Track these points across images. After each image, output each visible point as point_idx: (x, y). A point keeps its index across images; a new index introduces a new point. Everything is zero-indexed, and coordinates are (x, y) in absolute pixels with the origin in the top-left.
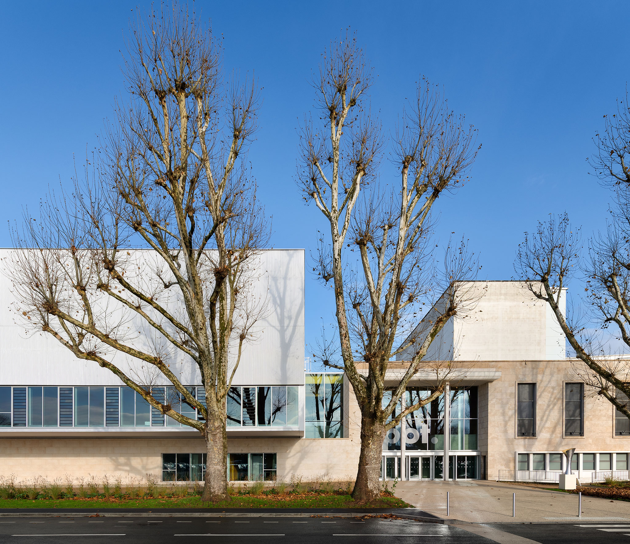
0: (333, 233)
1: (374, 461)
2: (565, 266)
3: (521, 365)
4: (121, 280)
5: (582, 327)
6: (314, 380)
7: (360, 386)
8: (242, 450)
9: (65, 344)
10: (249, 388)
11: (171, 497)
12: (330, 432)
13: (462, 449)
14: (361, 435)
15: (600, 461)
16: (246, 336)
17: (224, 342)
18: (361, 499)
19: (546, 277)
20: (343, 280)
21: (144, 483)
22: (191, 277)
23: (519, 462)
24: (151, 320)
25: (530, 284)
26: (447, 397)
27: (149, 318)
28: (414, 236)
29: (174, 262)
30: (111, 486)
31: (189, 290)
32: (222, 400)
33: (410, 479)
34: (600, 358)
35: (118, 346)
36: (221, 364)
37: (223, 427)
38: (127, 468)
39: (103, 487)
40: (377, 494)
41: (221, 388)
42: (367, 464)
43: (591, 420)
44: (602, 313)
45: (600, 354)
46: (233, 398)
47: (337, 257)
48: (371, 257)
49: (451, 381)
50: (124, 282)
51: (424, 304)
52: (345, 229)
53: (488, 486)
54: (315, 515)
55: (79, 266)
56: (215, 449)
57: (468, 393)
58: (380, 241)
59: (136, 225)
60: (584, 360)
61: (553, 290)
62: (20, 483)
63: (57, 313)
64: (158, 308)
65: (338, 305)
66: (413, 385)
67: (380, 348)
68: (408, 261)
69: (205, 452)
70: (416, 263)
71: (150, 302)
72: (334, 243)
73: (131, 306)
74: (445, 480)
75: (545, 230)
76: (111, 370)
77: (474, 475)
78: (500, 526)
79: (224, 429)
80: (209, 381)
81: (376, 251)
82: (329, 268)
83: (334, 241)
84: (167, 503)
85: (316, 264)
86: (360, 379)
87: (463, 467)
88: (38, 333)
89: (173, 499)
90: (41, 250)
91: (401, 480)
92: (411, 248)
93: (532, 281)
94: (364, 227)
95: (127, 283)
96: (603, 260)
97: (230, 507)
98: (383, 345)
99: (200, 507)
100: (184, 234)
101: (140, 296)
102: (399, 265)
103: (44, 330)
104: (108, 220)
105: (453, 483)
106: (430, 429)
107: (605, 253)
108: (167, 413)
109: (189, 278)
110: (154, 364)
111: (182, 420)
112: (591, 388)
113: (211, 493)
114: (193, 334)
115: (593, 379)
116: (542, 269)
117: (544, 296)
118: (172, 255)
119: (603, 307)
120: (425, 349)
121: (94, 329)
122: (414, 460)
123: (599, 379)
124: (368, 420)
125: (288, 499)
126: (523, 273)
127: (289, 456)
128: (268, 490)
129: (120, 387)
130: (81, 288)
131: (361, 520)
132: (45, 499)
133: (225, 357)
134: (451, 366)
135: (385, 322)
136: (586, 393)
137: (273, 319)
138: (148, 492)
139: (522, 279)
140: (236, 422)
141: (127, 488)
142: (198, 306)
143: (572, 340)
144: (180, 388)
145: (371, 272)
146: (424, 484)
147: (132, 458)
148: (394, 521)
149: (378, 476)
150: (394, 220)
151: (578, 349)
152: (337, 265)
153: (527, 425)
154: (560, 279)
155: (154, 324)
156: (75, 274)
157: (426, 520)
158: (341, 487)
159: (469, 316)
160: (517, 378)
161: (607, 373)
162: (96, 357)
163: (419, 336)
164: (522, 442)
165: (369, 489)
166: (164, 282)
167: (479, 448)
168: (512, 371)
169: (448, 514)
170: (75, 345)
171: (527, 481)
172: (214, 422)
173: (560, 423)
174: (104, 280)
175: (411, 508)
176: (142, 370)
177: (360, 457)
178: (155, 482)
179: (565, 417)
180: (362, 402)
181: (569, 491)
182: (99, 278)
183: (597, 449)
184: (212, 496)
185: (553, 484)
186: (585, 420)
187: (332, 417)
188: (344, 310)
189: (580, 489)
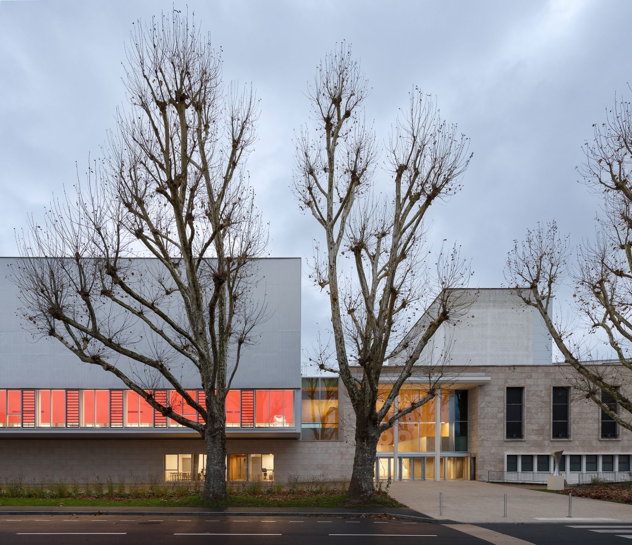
2: (554, 273)
3: (510, 369)
4: (123, 286)
7: (354, 389)
8: (241, 451)
9: (71, 349)
11: (172, 496)
12: (325, 435)
14: (356, 437)
15: (586, 463)
16: (245, 341)
17: (223, 346)
19: (535, 284)
20: (338, 286)
21: (148, 481)
22: (191, 283)
23: (507, 463)
24: (153, 325)
27: (151, 323)
29: (175, 269)
30: (115, 485)
31: (189, 296)
32: (221, 402)
35: (121, 350)
36: (221, 367)
37: (222, 429)
39: (107, 486)
40: (371, 495)
41: (220, 391)
43: (578, 423)
50: (127, 288)
55: (83, 273)
56: (215, 450)
57: (458, 397)
59: (138, 232)
60: (572, 365)
63: (61, 317)
64: (159, 313)
67: (375, 352)
71: (152, 307)
73: (134, 312)
74: (436, 480)
76: (115, 373)
80: (208, 385)
82: (325, 275)
84: (168, 502)
86: (355, 383)
88: (45, 338)
89: (174, 498)
94: (359, 235)
95: (130, 289)
98: (377, 349)
100: (183, 241)
101: (142, 302)
103: (51, 335)
104: (110, 227)
109: (189, 284)
110: (156, 367)
111: (183, 422)
112: (578, 392)
113: (210, 493)
114: (194, 339)
115: (581, 383)
116: (531, 276)
121: (98, 333)
123: (587, 383)
124: (363, 423)
126: (513, 280)
128: (266, 489)
130: (85, 295)
133: (224, 361)
136: (572, 397)
138: (150, 491)
143: (561, 345)
149: (372, 477)
153: (515, 427)
155: (156, 329)
156: (79, 280)
157: (420, 520)
158: (336, 487)
159: (460, 320)
160: (506, 382)
161: (595, 377)
162: (100, 360)
163: (412, 341)
164: (511, 444)
165: (363, 490)
166: (165, 289)
167: (469, 450)
168: (502, 376)
169: (441, 514)
170: (80, 349)
171: (516, 482)
172: (213, 423)
173: (548, 426)
174: (108, 286)
175: (404, 508)
176: (144, 373)
177: (355, 458)
178: (157, 481)
179: (553, 420)
180: (357, 404)
181: (557, 492)
182: (103, 284)
183: (584, 451)
184: (211, 495)
185: (541, 484)
186: (572, 423)
187: (328, 420)
188: (339, 316)
189: (568, 490)
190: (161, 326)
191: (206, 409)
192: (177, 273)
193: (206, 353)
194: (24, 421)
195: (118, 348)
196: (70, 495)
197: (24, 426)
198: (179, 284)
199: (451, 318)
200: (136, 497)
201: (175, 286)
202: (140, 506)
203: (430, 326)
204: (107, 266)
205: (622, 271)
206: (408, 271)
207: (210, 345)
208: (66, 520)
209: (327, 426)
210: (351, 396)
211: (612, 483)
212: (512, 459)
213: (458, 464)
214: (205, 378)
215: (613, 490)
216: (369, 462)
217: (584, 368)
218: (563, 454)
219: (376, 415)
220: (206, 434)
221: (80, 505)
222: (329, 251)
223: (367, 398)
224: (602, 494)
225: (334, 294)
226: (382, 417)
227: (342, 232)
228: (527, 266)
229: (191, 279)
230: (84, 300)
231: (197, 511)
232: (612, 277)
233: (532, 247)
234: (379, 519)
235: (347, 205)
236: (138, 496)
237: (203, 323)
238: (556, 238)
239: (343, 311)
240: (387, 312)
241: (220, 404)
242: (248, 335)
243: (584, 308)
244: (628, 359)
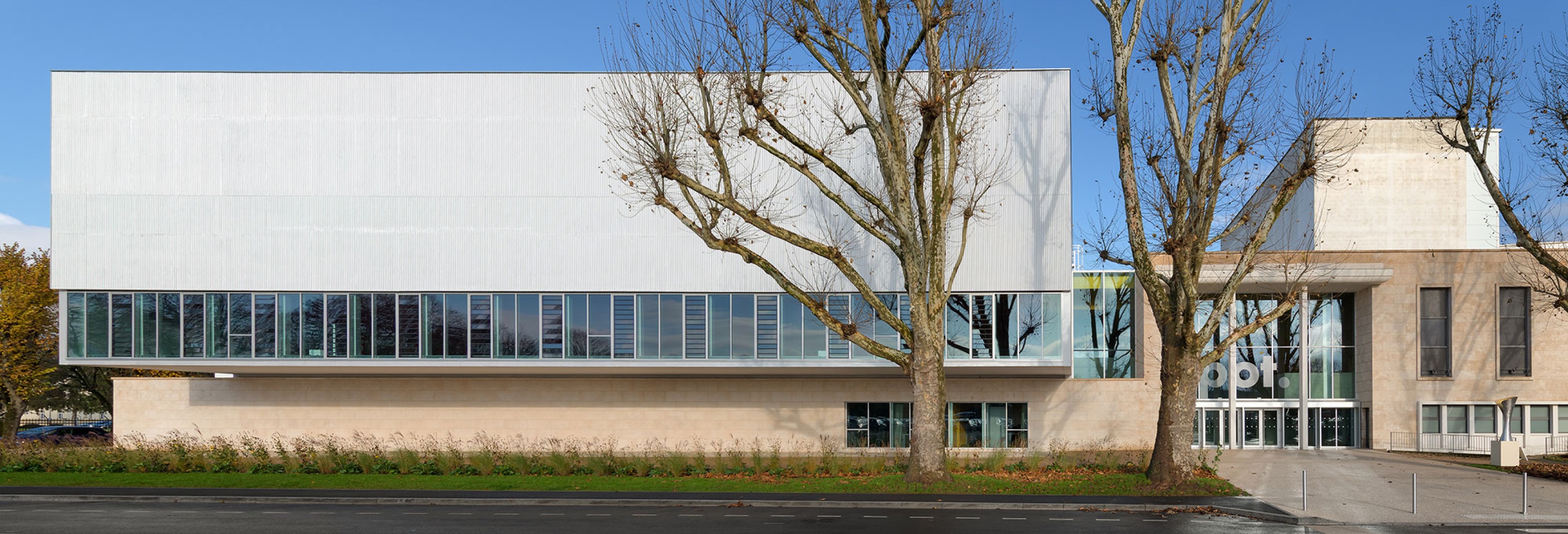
0: (1114, 42)
1: (1183, 417)
2: (1496, 93)
3: (1425, 257)
4: (773, 123)
5: (1526, 194)
6: (1088, 283)
7: (1158, 294)
8: (972, 398)
9: (690, 227)
10: (982, 297)
11: (858, 475)
12: (1114, 366)
13: (1330, 396)
14: (1161, 374)
15: (1560, 418)
16: (975, 212)
17: (939, 222)
18: (1162, 480)
19: (1465, 110)
20: (1131, 117)
21: (818, 449)
22: (885, 116)
23: (1424, 418)
24: (824, 187)
25: (1438, 123)
26: (1304, 311)
27: (821, 183)
28: (1246, 45)
29: (861, 92)
30: (765, 454)
31: (882, 138)
32: (936, 316)
33: (1244, 446)
34: (1556, 246)
35: (771, 229)
36: (935, 257)
37: (938, 361)
38: (793, 425)
39: (752, 456)
40: (1188, 473)
41: (935, 297)
42: (1171, 423)
43: (1543, 349)
44: (1559, 170)
45: (1557, 239)
46: (958, 312)
47: (1120, 80)
48: (1174, 81)
49: (1310, 285)
50: (778, 126)
51: (1262, 157)
52: (1133, 35)
53: (1373, 459)
54: (1087, 506)
55: (709, 100)
56: (927, 396)
57: (1339, 303)
58: (1190, 53)
59: (798, 32)
60: (1529, 250)
61: (1477, 133)
62: (623, 449)
63: (674, 175)
64: (833, 167)
65: (1122, 161)
66: (1247, 291)
67: (1191, 230)
68: (1236, 86)
69: (912, 401)
70: (1248, 90)
71: (820, 157)
72: (1115, 59)
73: (792, 164)
74: (1301, 448)
75: (1462, 34)
76: (762, 267)
77: (1349, 440)
78: (1391, 530)
79: (941, 364)
80: (915, 286)
81: (1185, 70)
82: (1108, 99)
83: (1116, 55)
84: (850, 485)
85: (1085, 94)
86: (1159, 282)
87: (1332, 427)
88: (650, 208)
89: (861, 478)
90: (649, 74)
91: (1230, 448)
92: (1241, 64)
93: (1441, 118)
94: (1164, 32)
95: (783, 127)
96: (1560, 83)
97: (949, 492)
98: (1195, 226)
99: (902, 492)
100: (873, 46)
101: (805, 148)
102: (1221, 93)
103: (658, 203)
104: (752, 24)
105: (1315, 453)
106: (1276, 364)
107: (1563, 70)
108: (850, 337)
109: (883, 118)
110: (829, 258)
111: (874, 350)
112: (1542, 297)
113: (920, 469)
114: (891, 209)
115: (1545, 281)
116: (1457, 98)
117: (1461, 143)
118: (857, 81)
119: (1560, 161)
120: (1265, 231)
121: (734, 201)
122: (1251, 415)
123: (1556, 281)
124: (1172, 350)
125: (1044, 478)
126: (1427, 105)
127: (1049, 407)
128: (1013, 463)
129: (778, 296)
130: (712, 135)
131: (1160, 517)
132: (661, 475)
133: (941, 246)
134: (1309, 260)
135: (1198, 188)
136: (1535, 305)
137: (1021, 183)
138: (822, 465)
139: (1425, 115)
140: (962, 352)
141: (790, 459)
142: (897, 163)
143: (1510, 215)
144: (870, 297)
145: (1174, 105)
146: (1268, 456)
147: (800, 409)
148: (1216, 518)
149: (1189, 443)
150: (1212, 20)
151: (1520, 231)
152: (1120, 94)
153: (1438, 357)
154: (1487, 114)
155: (830, 192)
156: (702, 113)
157: (1269, 518)
159: (1336, 176)
160: (1419, 278)
162: (739, 245)
164: (1430, 385)
165: (1175, 465)
166: (845, 125)
167: (1357, 395)
168: (1411, 267)
169: (1304, 508)
170: (705, 228)
171: (1438, 451)
172: (924, 352)
173: (1493, 355)
174: (751, 121)
175: (1244, 497)
176: (810, 267)
177: (1160, 411)
179: (1501, 344)
181: (1507, 469)
182: (743, 118)
183: (1556, 398)
184: (921, 473)
185: (1481, 456)
186: (1533, 349)
188: (1132, 169)
189: (1526, 466)
190: (837, 188)
192: (864, 98)
193: (910, 233)
194: (617, 346)
195: (766, 226)
198: (867, 117)
199: (1320, 172)
201: (861, 120)
203: (1285, 186)
206: (1246, 93)
207: (917, 223)
209: (1117, 355)
212: (1433, 412)
214: (909, 275)
218: (1519, 402)
219: (1195, 337)
223: (1180, 308)
225: (1124, 131)
228: (1451, 81)
229: (885, 108)
230: (711, 146)
233: (1458, 48)
234: (1200, 515)
237: (906, 182)
238: (1500, 34)
240: (1211, 162)
241: (934, 318)
242: (979, 203)
243: (1549, 153)
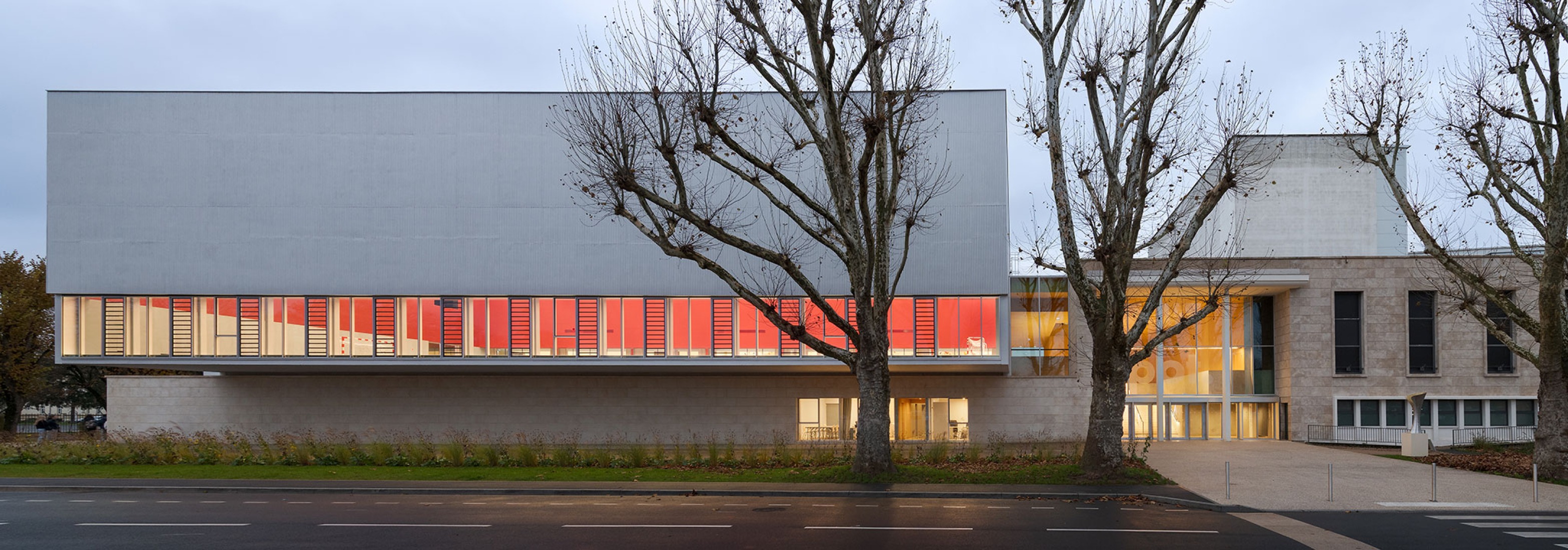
0: (1046, 65)
2: (1404, 111)
3: (1340, 264)
4: (725, 139)
6: (1024, 287)
7: (1089, 297)
8: (916, 394)
9: (649, 235)
11: (808, 466)
12: (1049, 364)
14: (1093, 372)
15: (1466, 412)
16: (916, 222)
17: (883, 230)
18: (1093, 471)
19: (1375, 128)
20: (1063, 133)
22: (832, 132)
23: (1339, 412)
24: (774, 198)
25: (1351, 139)
27: (771, 194)
28: (1169, 67)
29: (809, 111)
31: (829, 153)
32: (881, 318)
34: (1461, 253)
35: (724, 237)
36: (880, 264)
37: (883, 360)
38: (747, 420)
39: (708, 448)
40: (1118, 463)
41: (879, 300)
42: (1102, 417)
43: (1450, 348)
44: (1463, 183)
46: (902, 314)
47: (1052, 100)
48: (1104, 100)
50: (730, 141)
51: (1186, 171)
54: (1023, 495)
55: (665, 117)
56: (872, 393)
57: (1259, 306)
59: (749, 54)
60: (1436, 257)
61: (1386, 149)
63: (633, 188)
64: (782, 180)
65: (1055, 174)
67: (1120, 239)
68: (1161, 104)
70: (1172, 109)
71: (770, 170)
73: (744, 177)
74: (1224, 440)
75: (1372, 57)
76: (716, 273)
77: (1267, 431)
79: (885, 363)
80: (861, 290)
81: (1113, 90)
82: (1041, 117)
83: (1048, 76)
84: (801, 475)
86: (1090, 288)
88: (611, 218)
89: (810, 469)
92: (1165, 85)
93: (1353, 135)
94: (1093, 55)
95: (734, 143)
96: (1463, 102)
98: (1124, 235)
100: (819, 67)
101: (756, 162)
102: (1146, 111)
103: (618, 213)
107: (1466, 91)
108: (799, 338)
109: (829, 135)
110: (779, 264)
111: (822, 349)
112: (1448, 301)
114: (837, 219)
115: (1451, 286)
117: (1371, 158)
118: (805, 100)
119: (1465, 175)
120: (1189, 239)
121: (689, 212)
123: (1461, 286)
124: (1103, 349)
125: (983, 468)
128: (954, 455)
130: (668, 151)
131: (1092, 504)
133: (885, 254)
134: (1230, 266)
135: (1126, 199)
136: (1439, 308)
138: (774, 457)
142: (843, 176)
143: (1418, 226)
144: (818, 300)
148: (1144, 505)
149: (1119, 436)
150: (1138, 44)
151: (1427, 240)
152: (1052, 113)
153: (1350, 356)
154: (1396, 131)
155: (779, 203)
156: (659, 129)
157: (1194, 505)
158: (1064, 451)
159: (1255, 189)
160: (1334, 283)
161: (1473, 276)
162: (694, 253)
163: (1181, 219)
164: (1344, 382)
165: (1106, 456)
166: (794, 141)
167: (1276, 391)
168: (1326, 274)
169: (1228, 497)
170: (663, 236)
171: (1352, 443)
172: (869, 351)
173: (1402, 354)
174: (705, 137)
175: (1171, 486)
176: (762, 274)
177: (1092, 407)
178: (785, 443)
179: (1410, 344)
180: (1094, 320)
181: (1417, 459)
182: (697, 134)
183: (1461, 394)
184: (867, 464)
185: (1391, 448)
186: (1440, 349)
187: (1053, 344)
188: (1064, 181)
189: (1434, 456)
190: (787, 200)
191: (856, 328)
192: (812, 116)
193: (855, 242)
194: (581, 346)
195: (719, 234)
196: (650, 464)
197: (581, 354)
198: (815, 134)
199: (1239, 184)
200: (753, 467)
201: (809, 137)
202: (757, 480)
203: (1207, 198)
204: (701, 107)
205: (1510, 110)
206: (1170, 111)
207: (862, 232)
208: (641, 503)
209: (1052, 354)
210: (1084, 308)
211: (1507, 445)
212: (1346, 407)
213: (1261, 413)
214: (855, 281)
215: (1506, 456)
216: (1114, 412)
217: (1454, 263)
218: (1426, 397)
219: (1125, 337)
220: (858, 368)
221: (665, 480)
222: (1047, 80)
223: (1110, 311)
224: (1489, 463)
225: (1056, 146)
226: (1134, 341)
227: (1067, 49)
228: (1361, 101)
229: (831, 125)
230: (666, 160)
231: (845, 488)
232: (1496, 119)
233: (1368, 70)
234: (1129, 503)
235: (1075, 7)
236: (754, 465)
237: (852, 194)
238: (1406, 58)
239: (1071, 174)
240: (1139, 175)
241: (879, 320)
242: (921, 213)
243: (1453, 167)
244: (1523, 247)
